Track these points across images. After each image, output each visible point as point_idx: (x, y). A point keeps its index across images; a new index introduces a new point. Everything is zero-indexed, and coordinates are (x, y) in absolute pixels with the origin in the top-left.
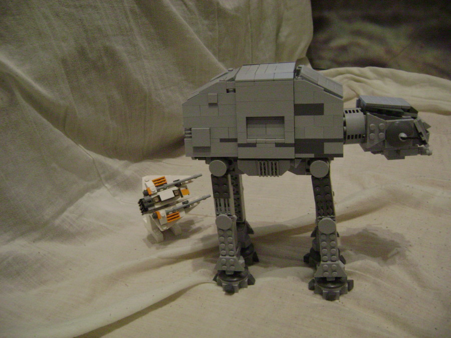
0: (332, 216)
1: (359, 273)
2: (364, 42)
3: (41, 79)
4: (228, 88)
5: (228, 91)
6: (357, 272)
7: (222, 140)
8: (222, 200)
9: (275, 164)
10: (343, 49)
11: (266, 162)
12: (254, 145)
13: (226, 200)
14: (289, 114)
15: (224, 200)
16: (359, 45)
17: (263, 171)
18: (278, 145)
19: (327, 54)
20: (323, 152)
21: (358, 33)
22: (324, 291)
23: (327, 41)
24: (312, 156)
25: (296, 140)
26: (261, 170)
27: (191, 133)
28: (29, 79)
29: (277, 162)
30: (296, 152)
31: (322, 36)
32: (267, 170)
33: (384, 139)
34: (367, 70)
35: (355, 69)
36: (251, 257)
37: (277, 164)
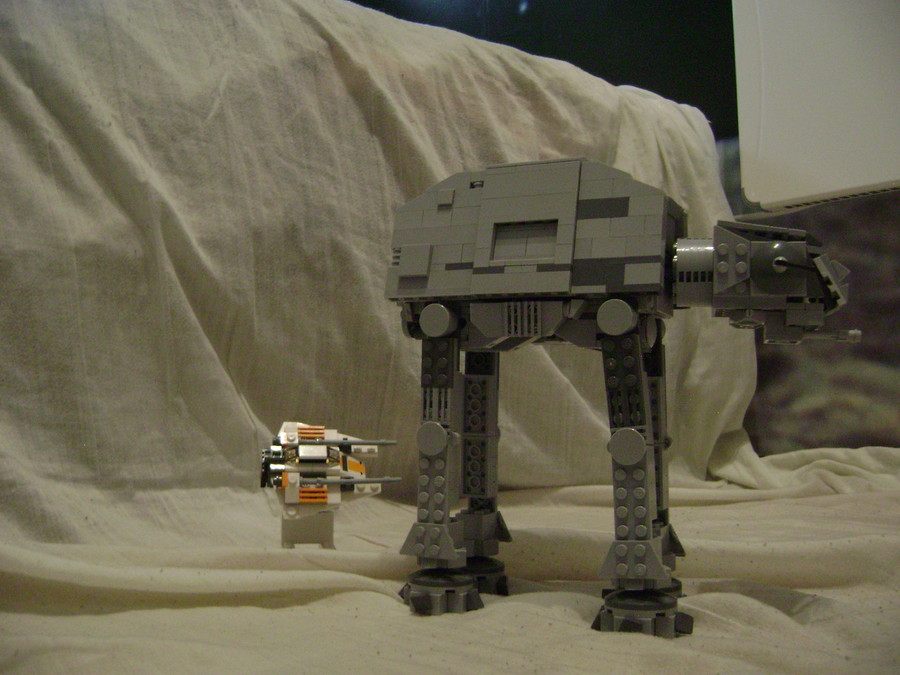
0: (640, 427)
1: (714, 615)
2: (857, 400)
3: (212, 245)
4: (472, 180)
5: (472, 186)
6: (708, 612)
7: (450, 267)
8: (435, 391)
9: (536, 310)
10: (818, 415)
11: (519, 304)
12: (500, 270)
13: (443, 390)
14: (566, 214)
15: (440, 393)
16: (847, 407)
17: (513, 323)
18: (542, 268)
19: (786, 428)
20: (623, 282)
21: (846, 383)
22: (616, 617)
23: (786, 402)
24: (601, 289)
25: (574, 261)
26: (510, 323)
27: (398, 257)
28: (193, 237)
29: (539, 303)
30: (574, 282)
31: (776, 392)
32: (519, 321)
33: (748, 276)
34: (862, 453)
35: (840, 453)
36: (492, 578)
37: (539, 310)
